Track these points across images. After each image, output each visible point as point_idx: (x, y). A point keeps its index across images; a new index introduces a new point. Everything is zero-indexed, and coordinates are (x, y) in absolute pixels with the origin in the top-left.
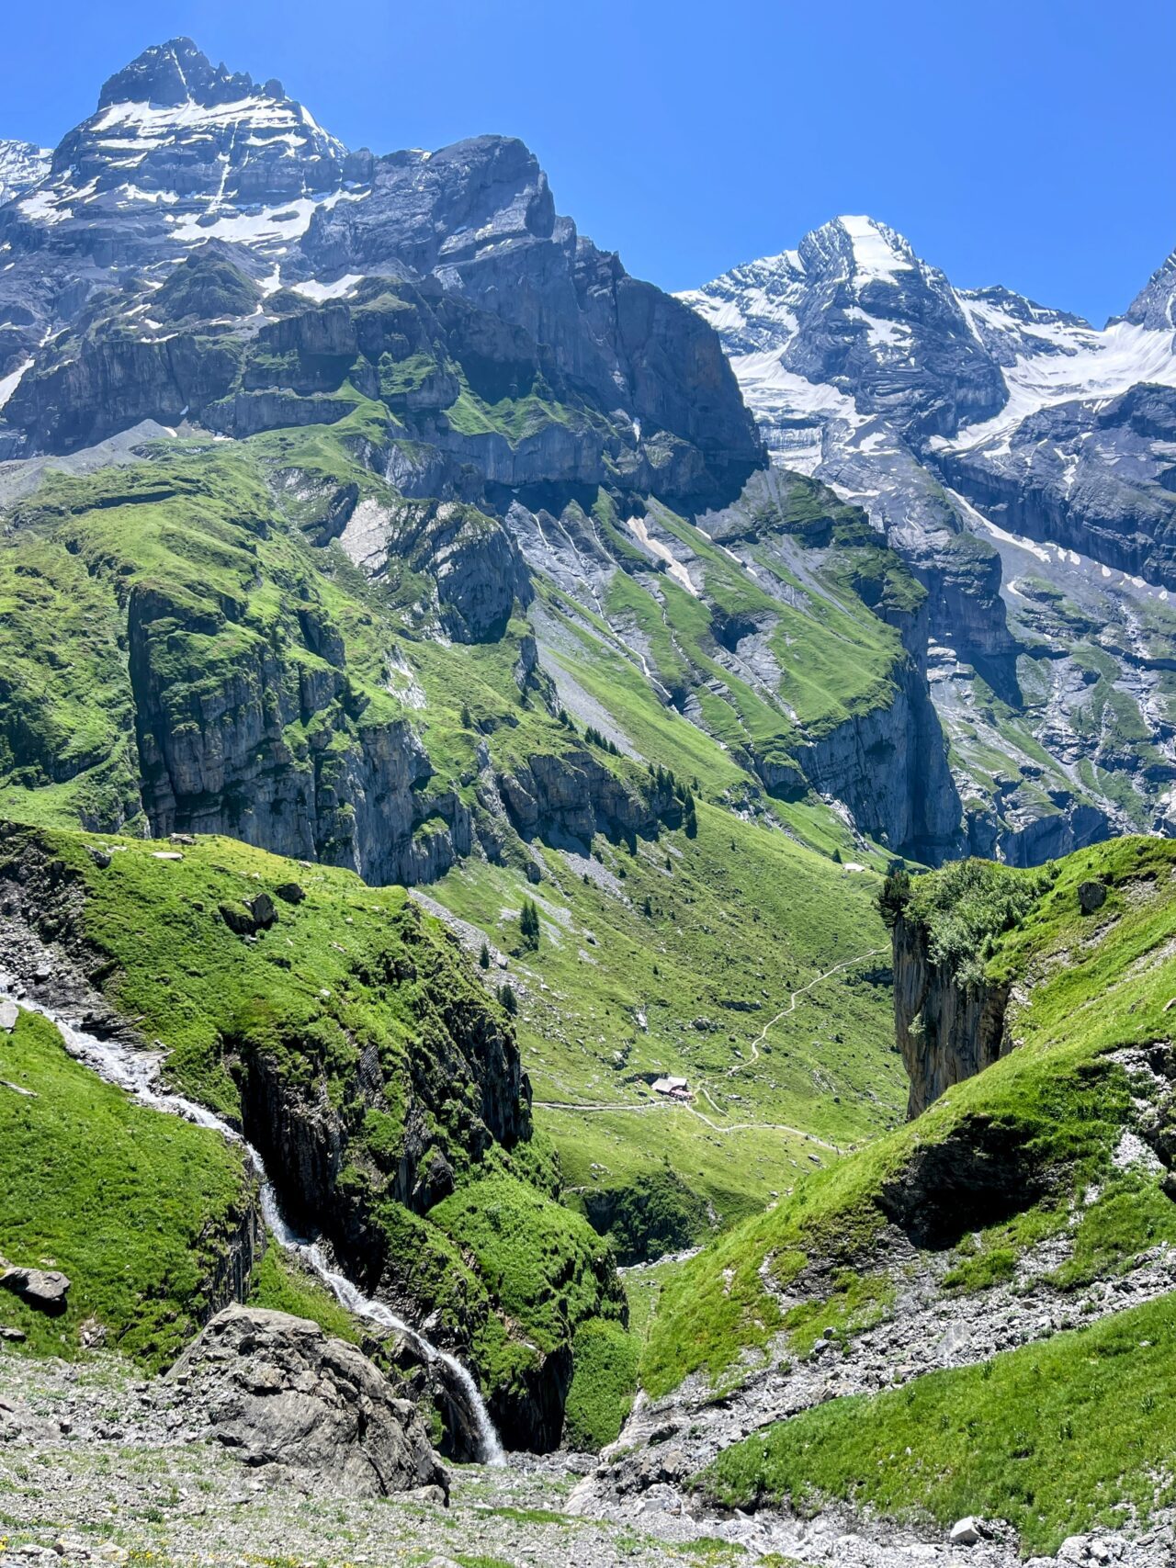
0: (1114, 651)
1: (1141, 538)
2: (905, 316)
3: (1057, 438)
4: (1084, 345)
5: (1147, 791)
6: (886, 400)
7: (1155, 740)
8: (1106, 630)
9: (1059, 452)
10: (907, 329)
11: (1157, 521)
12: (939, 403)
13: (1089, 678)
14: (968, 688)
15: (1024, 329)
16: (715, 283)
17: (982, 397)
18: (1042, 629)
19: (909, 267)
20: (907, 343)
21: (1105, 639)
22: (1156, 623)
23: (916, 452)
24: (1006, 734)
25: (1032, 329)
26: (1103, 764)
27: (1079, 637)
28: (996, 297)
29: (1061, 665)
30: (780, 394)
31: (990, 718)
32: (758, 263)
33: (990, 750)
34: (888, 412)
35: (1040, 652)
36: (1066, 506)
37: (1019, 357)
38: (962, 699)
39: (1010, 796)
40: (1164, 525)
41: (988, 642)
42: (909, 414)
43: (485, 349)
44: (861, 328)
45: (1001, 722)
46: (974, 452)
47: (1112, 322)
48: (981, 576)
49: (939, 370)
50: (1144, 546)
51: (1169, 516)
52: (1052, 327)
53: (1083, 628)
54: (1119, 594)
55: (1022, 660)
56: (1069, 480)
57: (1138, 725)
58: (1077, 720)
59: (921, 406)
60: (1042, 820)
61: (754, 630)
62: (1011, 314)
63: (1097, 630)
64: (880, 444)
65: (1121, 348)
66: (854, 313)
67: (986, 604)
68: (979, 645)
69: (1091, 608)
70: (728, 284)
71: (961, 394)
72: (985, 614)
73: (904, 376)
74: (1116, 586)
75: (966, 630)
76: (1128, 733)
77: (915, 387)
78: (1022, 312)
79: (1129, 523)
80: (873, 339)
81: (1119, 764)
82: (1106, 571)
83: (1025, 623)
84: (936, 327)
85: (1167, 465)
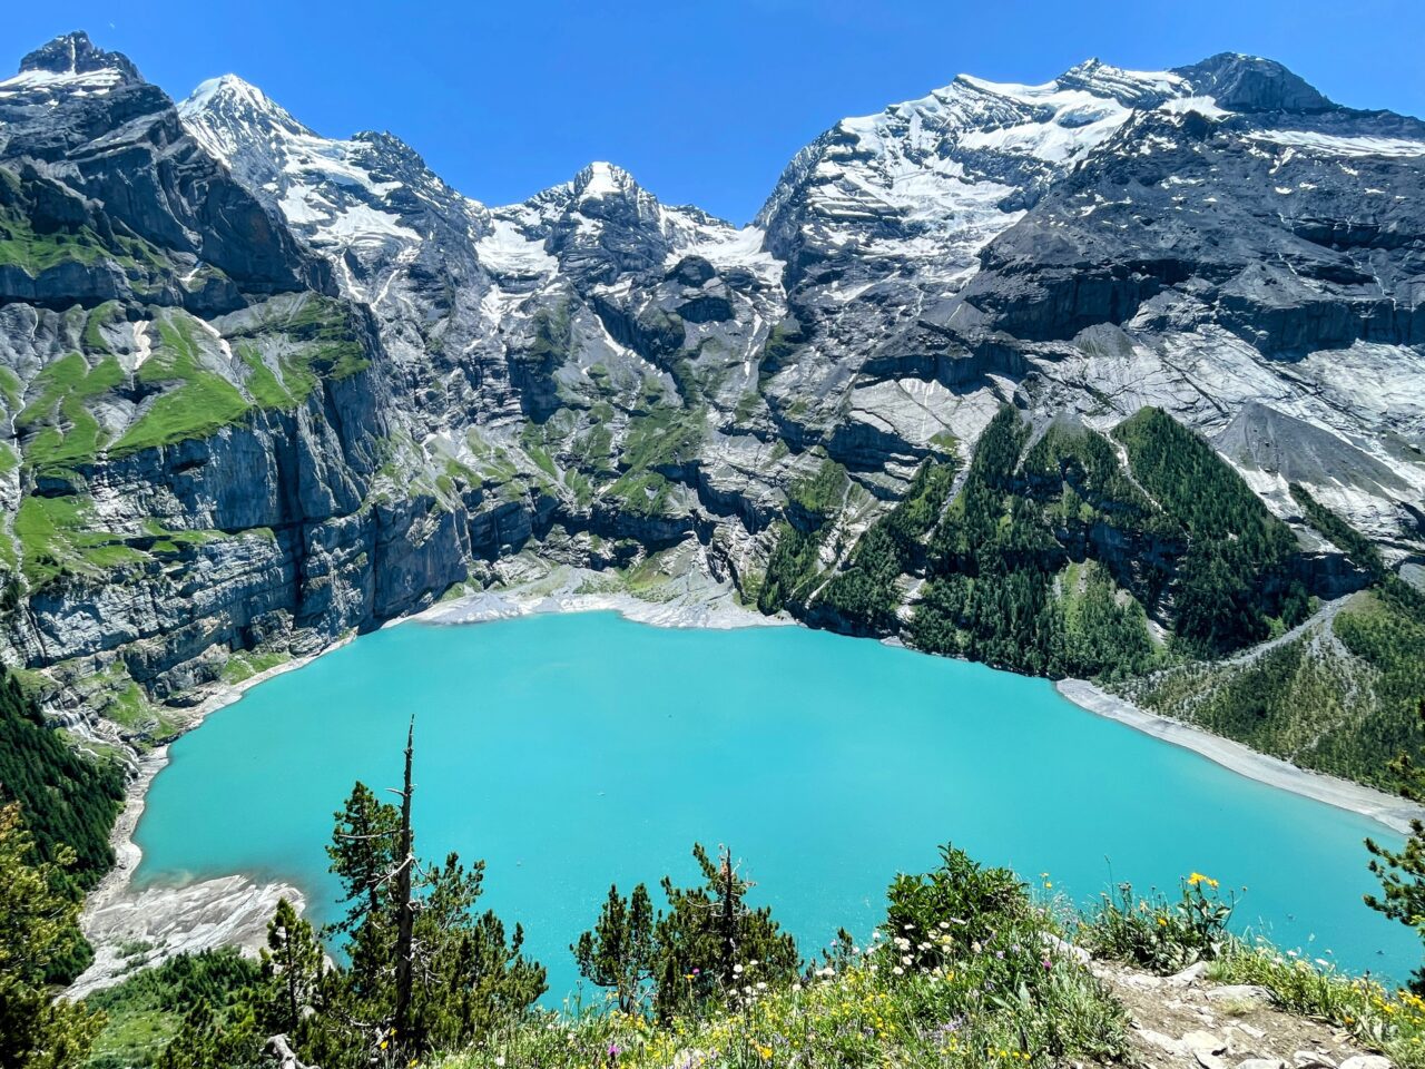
0: (617, 406)
2: (602, 217)
3: (645, 286)
4: (729, 238)
5: (594, 485)
6: (572, 265)
7: (613, 456)
8: (619, 394)
9: (644, 294)
10: (601, 225)
11: (666, 332)
12: (606, 266)
13: (593, 421)
14: (521, 428)
15: (700, 229)
16: (531, 200)
17: (639, 263)
18: (585, 395)
19: (618, 191)
20: (597, 233)
21: (616, 399)
23: (583, 296)
24: (531, 455)
25: (705, 230)
26: (580, 471)
27: (602, 398)
28: (687, 211)
29: (583, 414)
30: (528, 262)
31: (525, 445)
32: (554, 188)
33: (508, 464)
34: (572, 269)
35: (575, 406)
36: (637, 325)
37: (690, 244)
38: (514, 435)
39: (494, 490)
40: (667, 335)
41: (542, 400)
42: (584, 273)
43: (52, 213)
44: (577, 223)
45: (532, 447)
46: (612, 294)
47: (747, 226)
48: (540, 363)
49: (613, 248)
50: (658, 346)
51: (670, 329)
52: (715, 228)
53: (607, 393)
54: (641, 373)
55: (561, 412)
56: (642, 309)
57: (605, 448)
58: (577, 444)
59: (593, 268)
60: (507, 505)
61: (159, 390)
62: (694, 220)
63: (615, 394)
64: (556, 290)
65: (746, 240)
66: (575, 216)
67: (540, 379)
68: (537, 403)
69: (617, 382)
70: (537, 201)
71: (626, 262)
72: (539, 386)
73: (588, 251)
74: (641, 369)
75: (533, 394)
76: (595, 453)
77: (592, 258)
78: (700, 220)
79: (656, 333)
80: (580, 230)
81: (588, 470)
82: (643, 361)
83: (574, 390)
84: (622, 224)
85: (687, 301)
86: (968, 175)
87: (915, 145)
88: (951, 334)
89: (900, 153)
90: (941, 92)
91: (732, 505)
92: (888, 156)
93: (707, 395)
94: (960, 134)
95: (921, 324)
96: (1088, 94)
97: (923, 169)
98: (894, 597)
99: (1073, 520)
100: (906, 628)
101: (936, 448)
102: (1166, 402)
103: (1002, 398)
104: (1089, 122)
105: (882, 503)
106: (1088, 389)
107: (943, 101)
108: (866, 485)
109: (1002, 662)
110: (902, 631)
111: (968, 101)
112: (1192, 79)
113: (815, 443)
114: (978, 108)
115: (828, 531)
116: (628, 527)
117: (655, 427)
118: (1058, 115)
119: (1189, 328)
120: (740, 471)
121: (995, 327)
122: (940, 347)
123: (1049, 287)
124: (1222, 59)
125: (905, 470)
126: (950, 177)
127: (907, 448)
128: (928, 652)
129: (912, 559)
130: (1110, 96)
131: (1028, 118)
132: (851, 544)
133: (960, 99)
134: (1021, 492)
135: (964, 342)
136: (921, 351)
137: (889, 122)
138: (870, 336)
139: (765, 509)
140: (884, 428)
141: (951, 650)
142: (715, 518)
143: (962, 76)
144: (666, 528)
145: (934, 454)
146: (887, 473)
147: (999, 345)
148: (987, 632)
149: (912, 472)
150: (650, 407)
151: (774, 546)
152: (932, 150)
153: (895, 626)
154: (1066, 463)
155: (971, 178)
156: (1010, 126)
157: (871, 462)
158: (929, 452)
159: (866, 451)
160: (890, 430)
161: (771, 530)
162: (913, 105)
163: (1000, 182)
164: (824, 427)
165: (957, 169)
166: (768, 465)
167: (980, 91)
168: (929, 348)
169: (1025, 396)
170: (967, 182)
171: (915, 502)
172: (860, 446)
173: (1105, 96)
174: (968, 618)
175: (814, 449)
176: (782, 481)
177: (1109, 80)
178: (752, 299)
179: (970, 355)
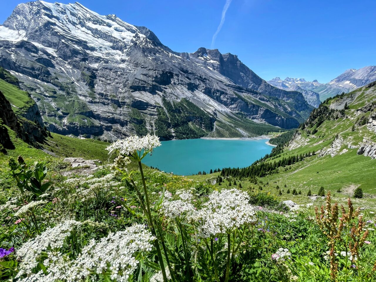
0: (41, 94)
1: (37, 72)
3: (6, 48)
5: (59, 120)
7: (57, 111)
8: (37, 90)
9: (8, 51)
11: (40, 69)
21: (38, 92)
22: (48, 89)
26: (49, 116)
36: (15, 63)
40: (41, 70)
50: (38, 74)
51: (42, 68)
53: (32, 89)
54: (36, 83)
56: (13, 58)
57: (53, 108)
63: (35, 90)
69: (31, 85)
74: (34, 81)
76: (52, 110)
79: (33, 69)
81: (52, 116)
82: (30, 78)
85: (36, 58)
86: (95, 35)
87: (71, 19)
88: (145, 82)
89: (67, 20)
90: (72, 5)
91: (113, 121)
92: (64, 20)
93: (72, 91)
94: (85, 21)
95: (135, 78)
96: (116, 23)
97: (77, 28)
98: (169, 132)
99: (186, 116)
100: (175, 137)
101: (157, 105)
102: (183, 97)
103: (160, 96)
104: (122, 32)
105: (152, 116)
106: (173, 94)
107: (75, 8)
108: (146, 113)
109: (193, 138)
110: (174, 137)
111: (83, 12)
112: (139, 29)
113: (125, 105)
114: (88, 16)
115: (145, 123)
116: (84, 131)
117: (64, 101)
118: (113, 27)
119: (178, 85)
120: (108, 112)
121: (153, 81)
122: (144, 84)
123: (160, 74)
124: (144, 28)
125: (153, 110)
126: (89, 34)
127: (151, 105)
128: (181, 139)
129: (169, 125)
130: (123, 27)
131: (105, 25)
132: (154, 124)
133: (80, 10)
134: (176, 112)
135: (149, 84)
136: (140, 85)
137: (57, 8)
138: (115, 79)
139: (125, 121)
140: (145, 101)
141: (184, 138)
142: (109, 125)
143: (78, 3)
144: (97, 129)
145: (157, 106)
146: (149, 110)
147: (155, 85)
148: (188, 134)
149: (155, 110)
150: (55, 95)
151: (134, 128)
152: (78, 23)
153: (173, 137)
154: (179, 107)
155: (95, 36)
156: (101, 25)
157: (143, 109)
158: (156, 106)
159: (142, 106)
160: (146, 102)
161: (129, 125)
162: (65, 6)
163: (106, 40)
164: (125, 101)
165: (89, 32)
166: (115, 111)
167: (87, 10)
168: (142, 84)
169: (165, 95)
170: (95, 37)
171: (161, 115)
172: (139, 105)
173: (121, 26)
174: (184, 133)
175: (125, 106)
176: (124, 114)
177: (121, 22)
178: (54, 61)
179: (151, 87)
